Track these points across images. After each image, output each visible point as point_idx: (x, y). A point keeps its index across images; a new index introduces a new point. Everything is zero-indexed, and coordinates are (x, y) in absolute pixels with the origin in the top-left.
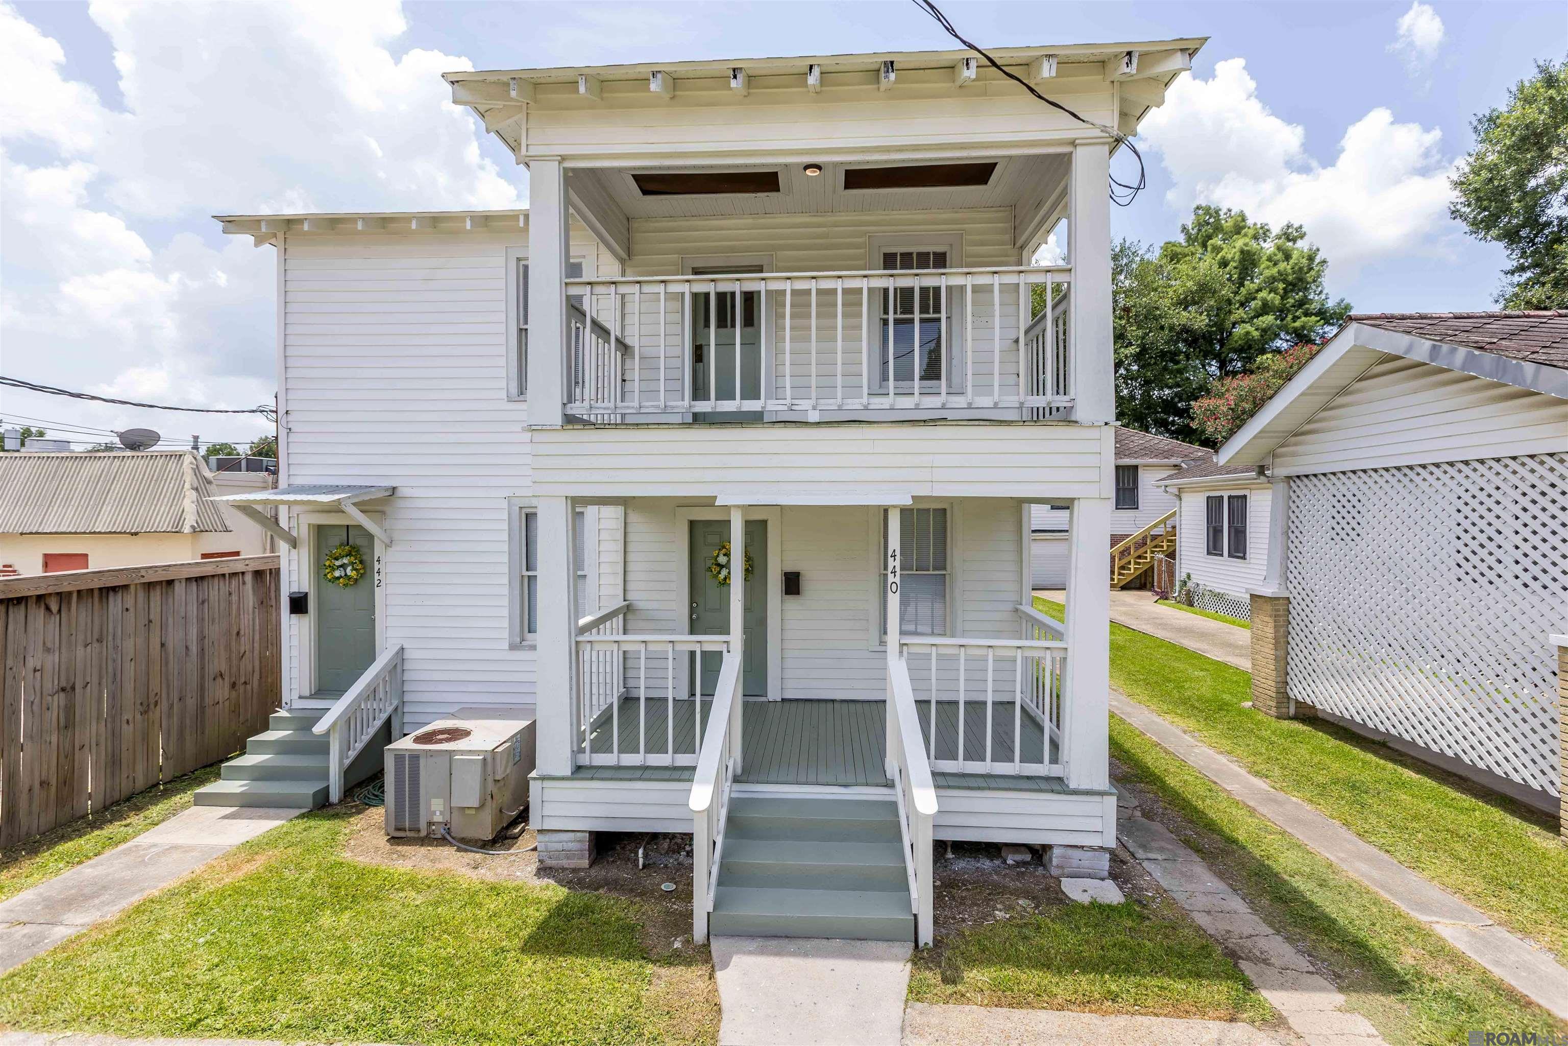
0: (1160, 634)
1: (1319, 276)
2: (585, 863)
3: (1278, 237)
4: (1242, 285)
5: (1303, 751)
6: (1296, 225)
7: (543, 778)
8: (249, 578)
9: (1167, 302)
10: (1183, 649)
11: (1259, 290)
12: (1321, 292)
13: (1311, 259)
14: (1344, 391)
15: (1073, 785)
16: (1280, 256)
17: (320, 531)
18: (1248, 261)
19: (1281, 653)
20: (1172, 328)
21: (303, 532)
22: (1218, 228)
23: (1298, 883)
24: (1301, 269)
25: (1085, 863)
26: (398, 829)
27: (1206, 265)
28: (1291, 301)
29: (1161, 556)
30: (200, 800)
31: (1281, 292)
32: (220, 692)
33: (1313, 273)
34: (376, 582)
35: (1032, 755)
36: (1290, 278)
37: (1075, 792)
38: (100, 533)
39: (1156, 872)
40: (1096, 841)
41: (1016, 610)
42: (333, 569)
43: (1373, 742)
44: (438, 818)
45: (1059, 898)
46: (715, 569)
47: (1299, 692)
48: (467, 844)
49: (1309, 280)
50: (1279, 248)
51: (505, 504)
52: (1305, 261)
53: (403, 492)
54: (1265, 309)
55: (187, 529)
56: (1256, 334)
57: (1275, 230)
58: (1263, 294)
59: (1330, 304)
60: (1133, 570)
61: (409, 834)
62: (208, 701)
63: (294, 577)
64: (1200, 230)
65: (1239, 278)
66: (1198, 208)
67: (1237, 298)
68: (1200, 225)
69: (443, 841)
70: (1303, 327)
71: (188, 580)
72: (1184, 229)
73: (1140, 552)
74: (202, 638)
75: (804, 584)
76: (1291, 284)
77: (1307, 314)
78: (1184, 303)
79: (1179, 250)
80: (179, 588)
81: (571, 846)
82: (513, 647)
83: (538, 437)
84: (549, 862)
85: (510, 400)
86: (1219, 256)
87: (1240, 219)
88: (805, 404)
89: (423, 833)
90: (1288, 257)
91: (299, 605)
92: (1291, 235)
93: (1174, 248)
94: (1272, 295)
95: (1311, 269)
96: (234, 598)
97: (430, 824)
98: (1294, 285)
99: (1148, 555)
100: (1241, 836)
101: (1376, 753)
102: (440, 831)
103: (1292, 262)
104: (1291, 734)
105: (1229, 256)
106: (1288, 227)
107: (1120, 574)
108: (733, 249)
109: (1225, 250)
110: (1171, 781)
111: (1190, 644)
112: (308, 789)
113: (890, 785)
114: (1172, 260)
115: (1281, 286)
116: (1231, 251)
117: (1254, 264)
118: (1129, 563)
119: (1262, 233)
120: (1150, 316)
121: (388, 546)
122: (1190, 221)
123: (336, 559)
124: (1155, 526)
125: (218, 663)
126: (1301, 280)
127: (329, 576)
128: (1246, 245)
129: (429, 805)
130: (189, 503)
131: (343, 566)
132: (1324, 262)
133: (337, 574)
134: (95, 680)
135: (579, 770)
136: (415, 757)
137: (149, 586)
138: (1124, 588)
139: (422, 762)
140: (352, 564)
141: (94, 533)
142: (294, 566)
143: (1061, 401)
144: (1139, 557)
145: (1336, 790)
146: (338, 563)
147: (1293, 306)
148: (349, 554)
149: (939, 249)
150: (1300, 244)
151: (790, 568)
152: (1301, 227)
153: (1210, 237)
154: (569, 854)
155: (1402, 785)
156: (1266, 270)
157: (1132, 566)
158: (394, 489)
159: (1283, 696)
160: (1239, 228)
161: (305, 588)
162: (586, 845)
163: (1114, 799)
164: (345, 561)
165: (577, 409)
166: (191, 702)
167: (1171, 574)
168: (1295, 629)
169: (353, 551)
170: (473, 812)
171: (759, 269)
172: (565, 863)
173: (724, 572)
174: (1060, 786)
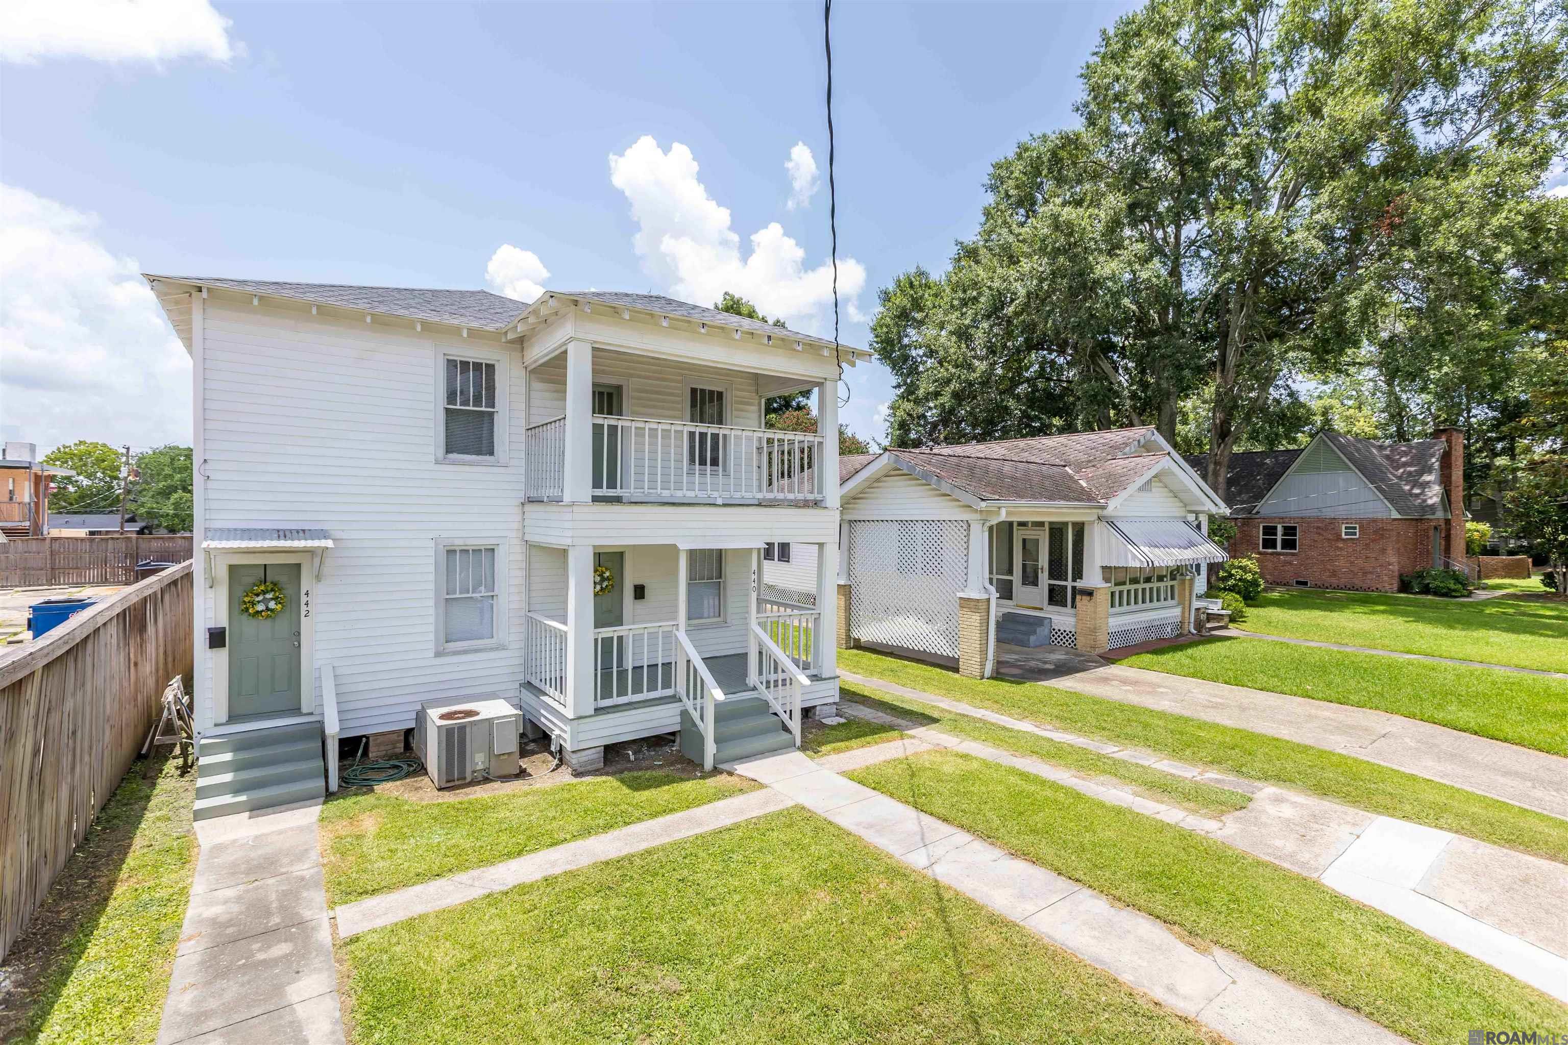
2: (601, 765)
5: (864, 660)
14: (878, 480)
15: (823, 676)
17: (233, 570)
19: (847, 614)
23: (895, 704)
25: (828, 711)
26: (448, 781)
30: (200, 815)
34: (303, 613)
37: (825, 679)
40: (831, 700)
42: (253, 604)
44: (480, 766)
45: (824, 726)
47: (855, 634)
51: (432, 544)
61: (457, 783)
63: (211, 615)
69: (487, 781)
75: (647, 592)
81: (593, 757)
82: (438, 654)
83: (577, 509)
84: (582, 769)
85: (437, 462)
88: (715, 494)
89: (468, 780)
91: (217, 638)
97: (474, 772)
101: (891, 657)
102: (481, 775)
104: (856, 655)
108: (604, 373)
112: (308, 785)
113: (754, 689)
121: (318, 580)
123: (257, 595)
127: (251, 611)
129: (473, 759)
131: (267, 601)
133: (260, 607)
135: (598, 711)
136: (462, 727)
139: (468, 730)
140: (276, 599)
142: (210, 606)
143: (819, 497)
145: (888, 673)
146: (260, 598)
148: (272, 590)
149: (720, 390)
151: (639, 582)
154: (592, 762)
158: (324, 532)
159: (848, 637)
161: (222, 624)
162: (601, 754)
163: (838, 680)
164: (268, 596)
168: (854, 601)
169: (275, 586)
170: (506, 757)
171: (619, 388)
172: (589, 768)
173: (598, 587)
174: (819, 678)
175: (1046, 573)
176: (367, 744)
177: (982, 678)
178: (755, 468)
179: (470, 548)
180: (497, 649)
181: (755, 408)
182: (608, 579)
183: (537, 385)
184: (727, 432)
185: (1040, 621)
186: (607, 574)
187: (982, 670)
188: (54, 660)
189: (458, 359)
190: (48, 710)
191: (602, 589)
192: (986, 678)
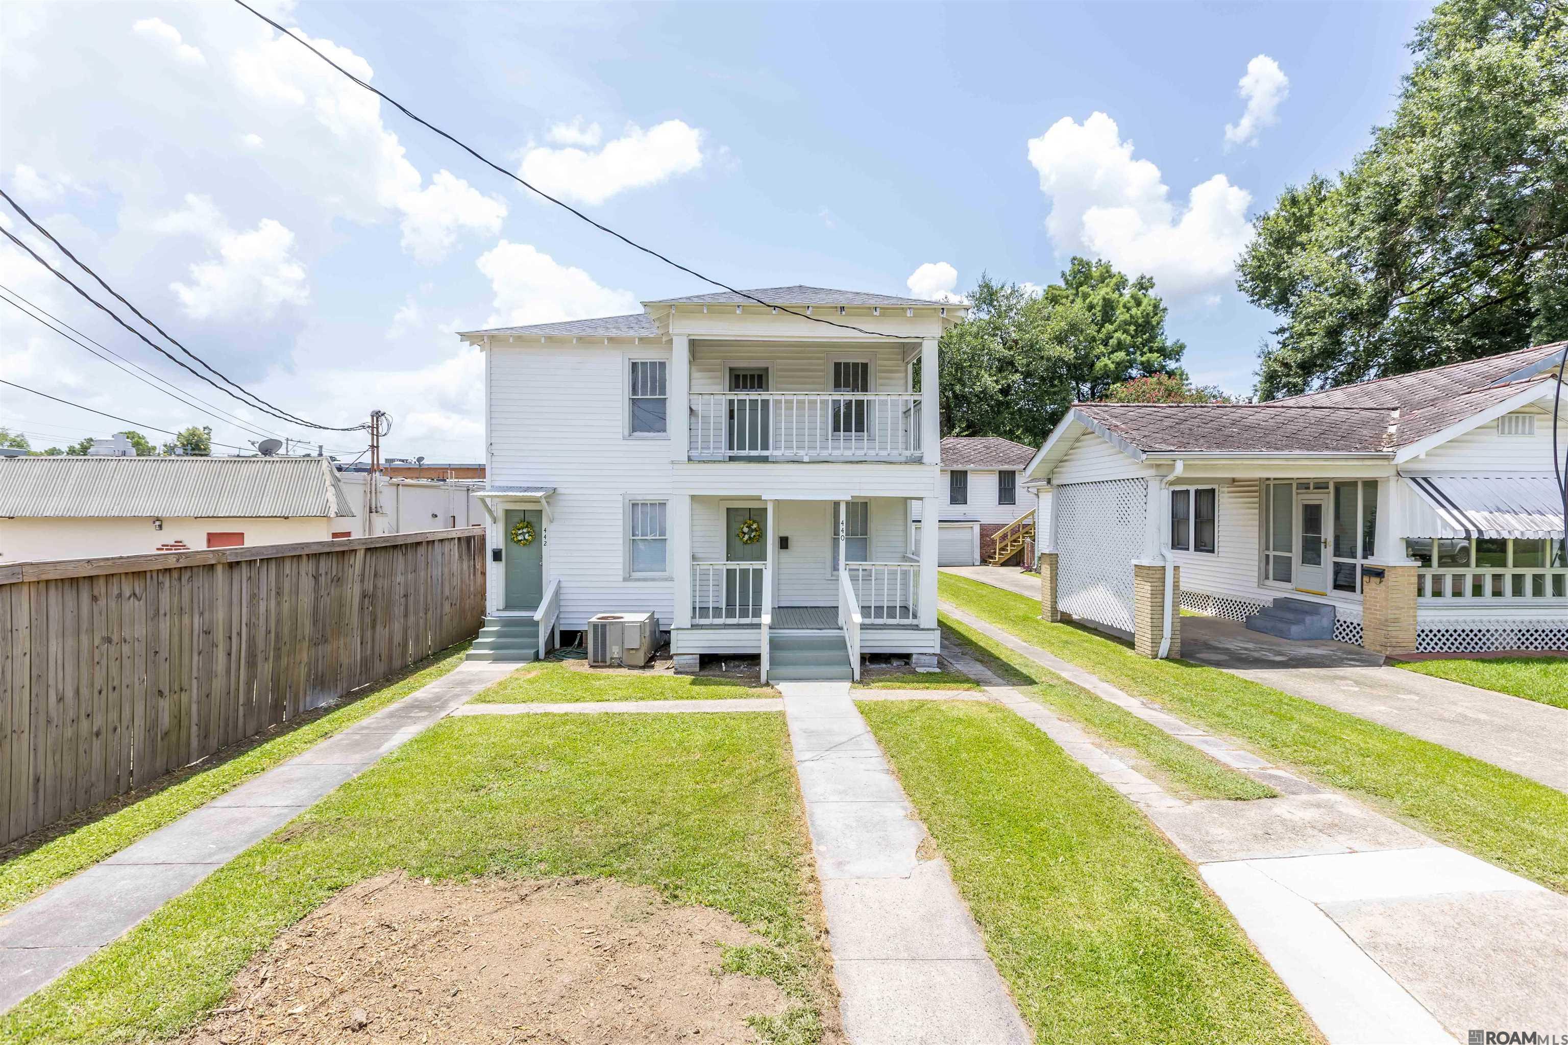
0: (1011, 589)
1: (1162, 321)
2: (697, 669)
3: (1134, 285)
4: (1102, 326)
6: (1148, 277)
7: (678, 629)
8: (456, 540)
9: (1046, 337)
10: (1021, 596)
11: (1116, 331)
12: (1163, 333)
13: (1156, 307)
15: (922, 627)
16: (1132, 303)
17: (508, 513)
18: (1108, 307)
19: (1054, 585)
20: (1049, 359)
21: (500, 514)
22: (1088, 277)
23: (1017, 667)
24: (1148, 314)
25: (928, 660)
26: (594, 662)
27: (1076, 310)
28: (1140, 340)
29: (1029, 540)
30: (469, 658)
31: (1133, 333)
32: (447, 608)
33: (1156, 318)
34: (544, 543)
35: (904, 615)
36: (1140, 321)
37: (923, 629)
38: (264, 517)
39: (959, 667)
40: (931, 651)
41: (904, 557)
42: (517, 535)
43: (1091, 629)
44: (616, 654)
45: (914, 672)
46: (741, 535)
47: (1062, 606)
48: (632, 667)
49: (1154, 323)
50: (1132, 297)
51: (621, 498)
52: (1151, 308)
53: (560, 491)
54: (1120, 346)
55: (332, 515)
56: (1112, 366)
57: (1132, 279)
58: (1116, 335)
59: (1169, 344)
60: (1009, 551)
61: (601, 664)
63: (495, 540)
64: (1075, 277)
65: (1102, 320)
66: (1074, 259)
67: (1100, 336)
68: (1075, 274)
69: (619, 666)
70: (1148, 361)
72: (1063, 275)
73: (1014, 537)
74: (442, 575)
75: (790, 544)
76: (1140, 325)
77: (1151, 351)
78: (1060, 340)
79: (1057, 293)
81: (691, 661)
82: (625, 580)
83: (676, 466)
84: (680, 670)
85: (624, 438)
86: (1087, 301)
87: (1104, 271)
88: (801, 453)
89: (608, 664)
90: (1138, 304)
91: (497, 556)
92: (1144, 285)
93: (1054, 292)
94: (1125, 335)
95: (1156, 314)
97: (612, 658)
98: (1144, 327)
99: (1021, 540)
100: (1002, 657)
101: (1089, 633)
102: (616, 662)
103: (1141, 308)
104: (1054, 628)
105: (1095, 301)
106: (1142, 278)
107: (1000, 554)
108: (752, 358)
109: (1093, 296)
110: (981, 644)
111: (1026, 593)
112: (530, 651)
113: (841, 629)
114: (1052, 301)
115: (1132, 328)
116: (1096, 298)
117: (1113, 309)
118: (1007, 545)
119: (1121, 284)
120: (1032, 348)
121: (551, 521)
122: (1068, 268)
123: (518, 529)
124: (1026, 517)
126: (1148, 322)
127: (514, 540)
128: (1107, 293)
129: (611, 649)
130: (331, 495)
131: (523, 534)
132: (1165, 309)
133: (520, 538)
134: (413, 593)
135: (694, 627)
136: (604, 625)
138: (1003, 565)
139: (608, 627)
140: (528, 532)
141: (260, 517)
142: (494, 534)
143: (918, 453)
144: (1015, 541)
146: (520, 532)
147: (1142, 343)
148: (527, 527)
149: (864, 361)
150: (1151, 292)
151: (783, 535)
152: (1152, 278)
153: (1081, 284)
154: (690, 666)
155: (1091, 642)
156: (1121, 315)
157: (1009, 548)
158: (555, 489)
159: (1054, 610)
160: (1106, 275)
161: (501, 547)
162: (698, 661)
163: (939, 632)
164: (525, 530)
165: (694, 453)
166: (439, 611)
167: (1033, 552)
168: (1060, 571)
169: (529, 525)
170: (634, 652)
171: (767, 369)
172: (688, 670)
173: (747, 537)
174: (916, 628)
175: (1330, 548)
176: (581, 636)
177: (1155, 657)
178: (901, 433)
179: (648, 502)
180: (666, 580)
181: (902, 375)
182: (756, 530)
183: (696, 375)
184: (870, 398)
185: (1314, 609)
186: (755, 526)
187: (1156, 649)
188: (376, 548)
189: (639, 361)
190: (375, 575)
191: (750, 538)
192: (1161, 659)
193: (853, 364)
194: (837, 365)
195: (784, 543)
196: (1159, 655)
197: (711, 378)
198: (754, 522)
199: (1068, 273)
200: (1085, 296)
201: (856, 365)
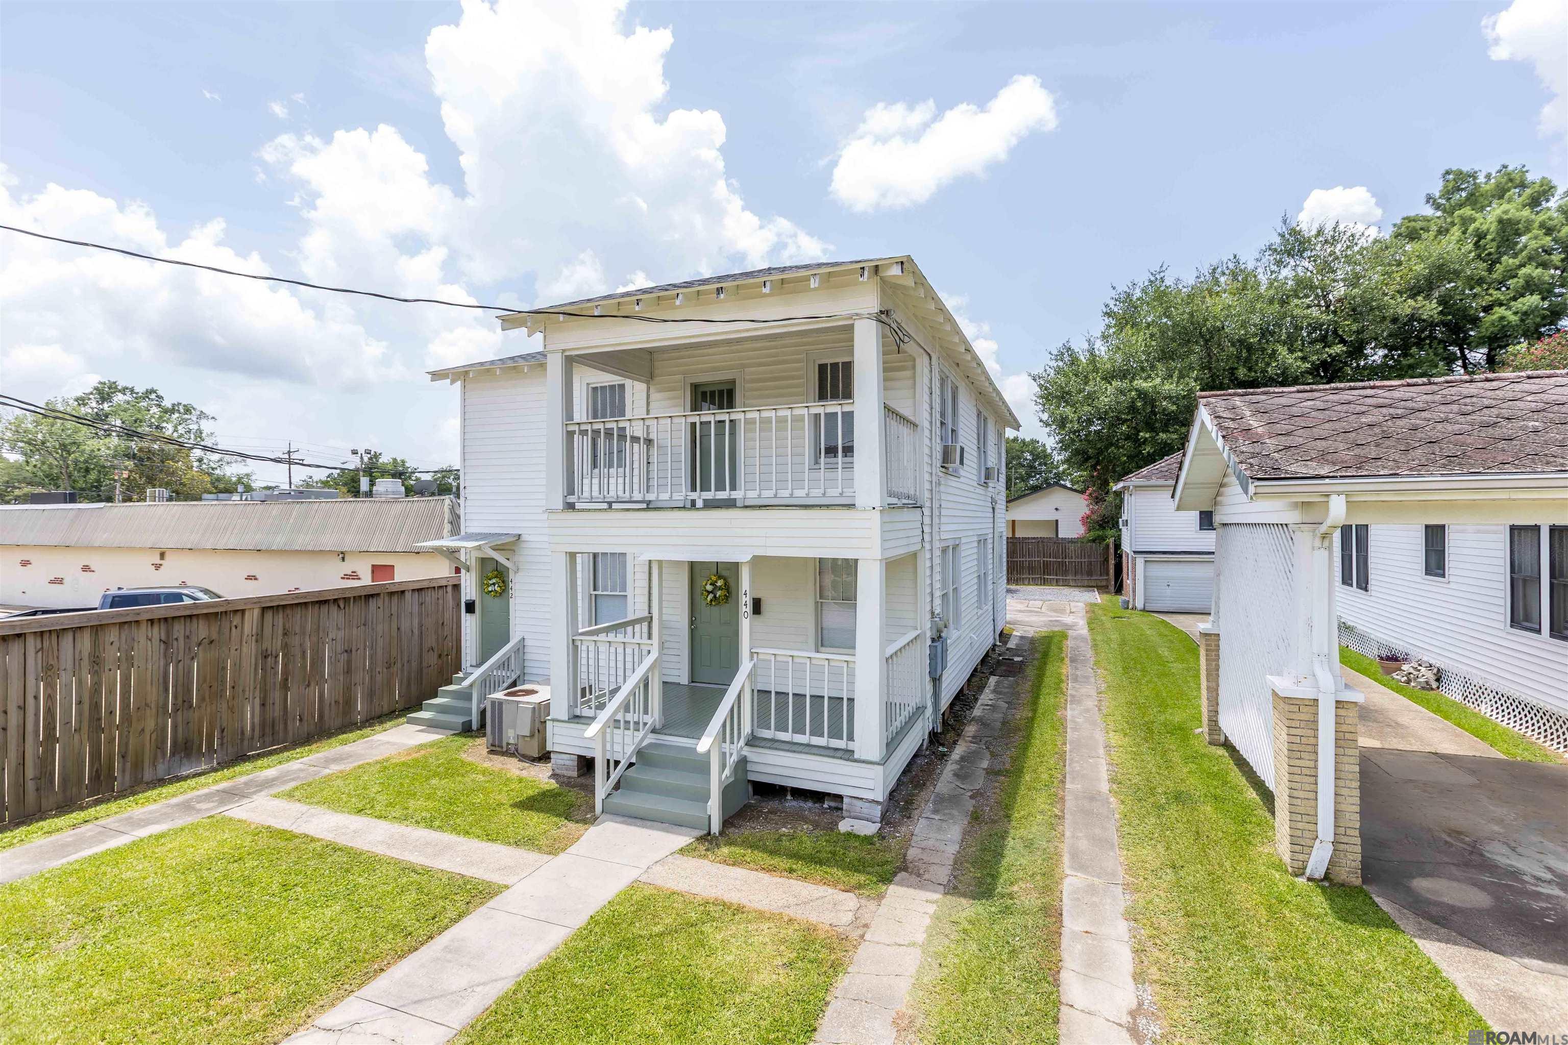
2: (575, 774)
4: (1497, 261)
7: (553, 720)
8: (450, 589)
9: (1391, 288)
11: (1522, 265)
15: (856, 756)
17: (482, 562)
18: (1510, 231)
21: (473, 563)
22: (1472, 194)
25: (865, 810)
30: (410, 722)
32: (431, 659)
34: (511, 595)
35: (835, 733)
37: (856, 761)
39: (920, 826)
40: (868, 796)
42: (488, 586)
44: (512, 741)
45: (833, 828)
46: (705, 594)
47: (1222, 722)
48: (524, 758)
53: (523, 538)
54: (1531, 287)
58: (1524, 271)
61: (498, 749)
62: (425, 664)
63: (468, 591)
64: (1449, 198)
65: (1497, 252)
67: (1493, 275)
68: (1448, 193)
69: (512, 755)
71: (413, 590)
72: (1429, 199)
74: (421, 626)
75: (764, 607)
80: (408, 595)
81: (567, 763)
83: (551, 516)
84: (558, 772)
86: (1471, 228)
89: (504, 749)
91: (470, 608)
93: (1412, 223)
94: (1542, 269)
96: (441, 601)
97: (508, 744)
102: (512, 749)
105: (1485, 227)
108: (716, 369)
109: (1481, 220)
112: (460, 719)
114: (1404, 237)
115: (1557, 256)
116: (1487, 221)
117: (1519, 233)
121: (517, 574)
122: (1436, 188)
123: (490, 580)
125: (430, 641)
127: (486, 590)
128: (1510, 212)
129: (507, 733)
131: (494, 584)
133: (490, 589)
134: (362, 648)
135: (572, 718)
136: (501, 703)
137: (392, 594)
140: (498, 583)
142: (468, 582)
146: (491, 582)
148: (497, 577)
151: (756, 596)
153: (1460, 206)
156: (1535, 241)
158: (520, 536)
159: (1214, 724)
161: (474, 598)
163: (881, 768)
164: (495, 581)
166: (414, 664)
169: (499, 575)
170: (529, 739)
171: (733, 382)
173: (711, 596)
174: (847, 755)
177: (1299, 872)
179: (609, 553)
182: (720, 588)
186: (719, 583)
187: (1301, 857)
188: (284, 606)
189: (598, 385)
190: (285, 634)
191: (715, 597)
192: (1309, 879)
193: (843, 363)
194: (822, 368)
195: (757, 607)
196: (1308, 872)
197: (669, 399)
198: (720, 577)
199: (1437, 195)
200: (1466, 222)
201: (835, 366)
